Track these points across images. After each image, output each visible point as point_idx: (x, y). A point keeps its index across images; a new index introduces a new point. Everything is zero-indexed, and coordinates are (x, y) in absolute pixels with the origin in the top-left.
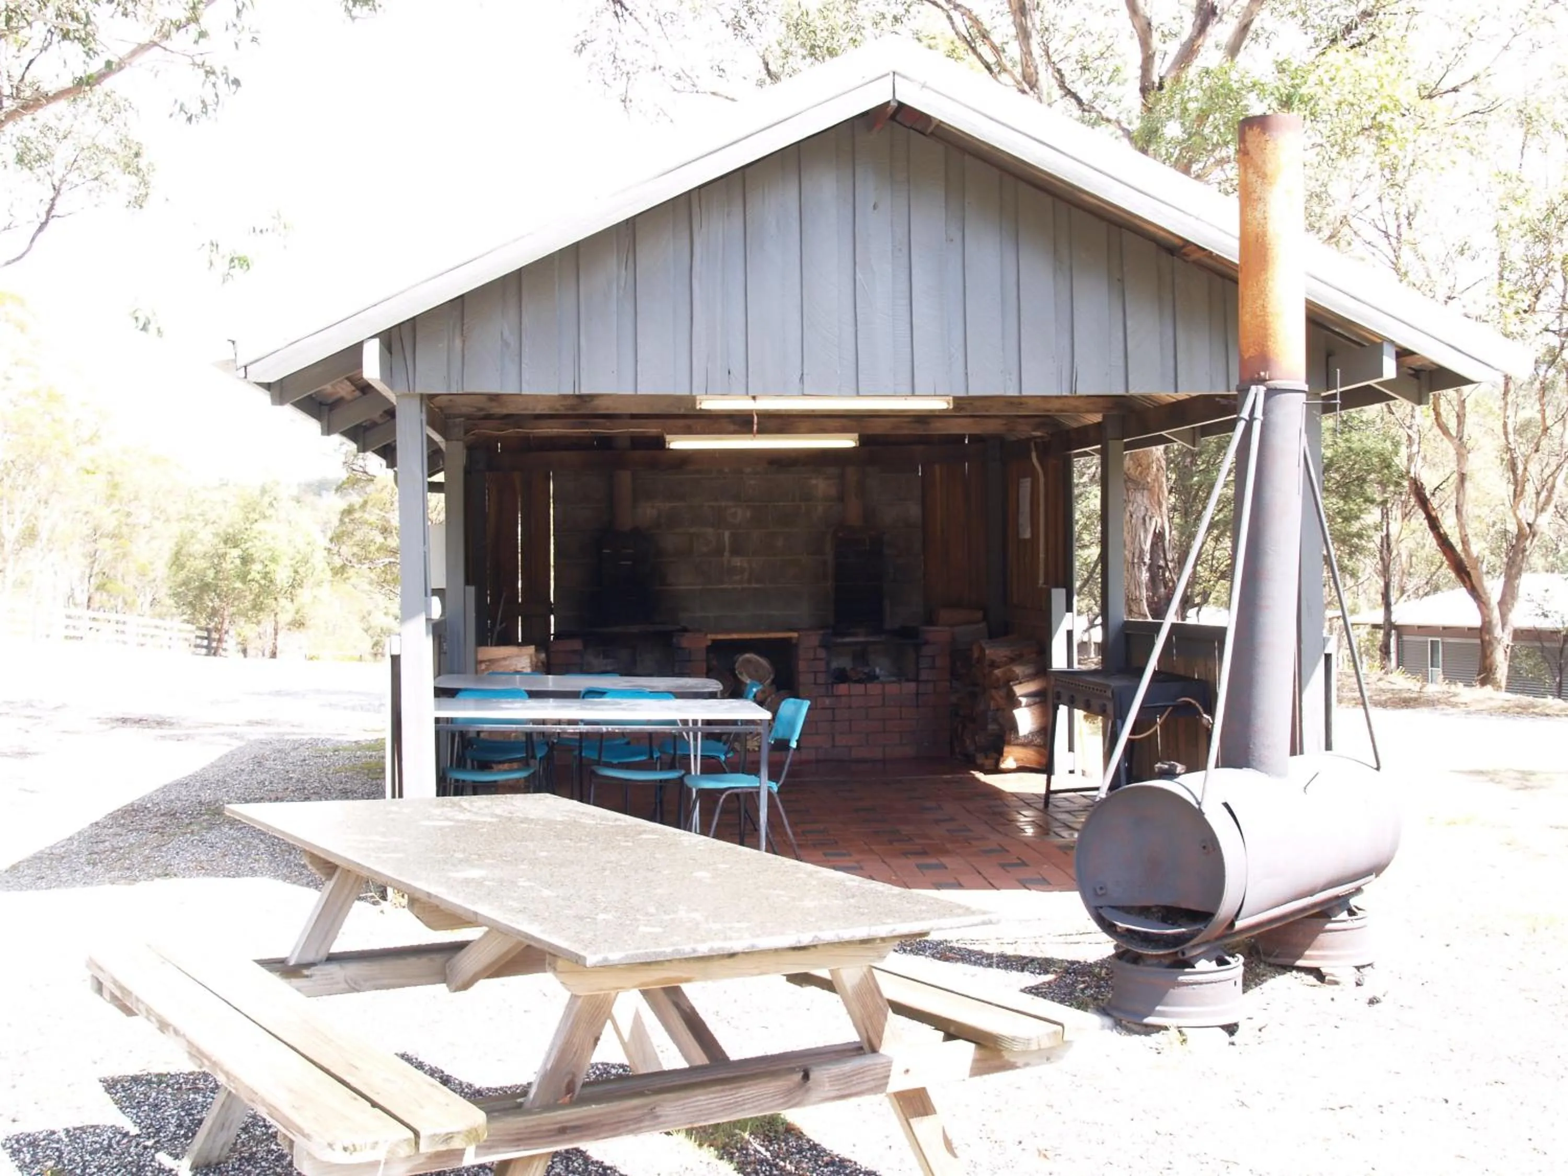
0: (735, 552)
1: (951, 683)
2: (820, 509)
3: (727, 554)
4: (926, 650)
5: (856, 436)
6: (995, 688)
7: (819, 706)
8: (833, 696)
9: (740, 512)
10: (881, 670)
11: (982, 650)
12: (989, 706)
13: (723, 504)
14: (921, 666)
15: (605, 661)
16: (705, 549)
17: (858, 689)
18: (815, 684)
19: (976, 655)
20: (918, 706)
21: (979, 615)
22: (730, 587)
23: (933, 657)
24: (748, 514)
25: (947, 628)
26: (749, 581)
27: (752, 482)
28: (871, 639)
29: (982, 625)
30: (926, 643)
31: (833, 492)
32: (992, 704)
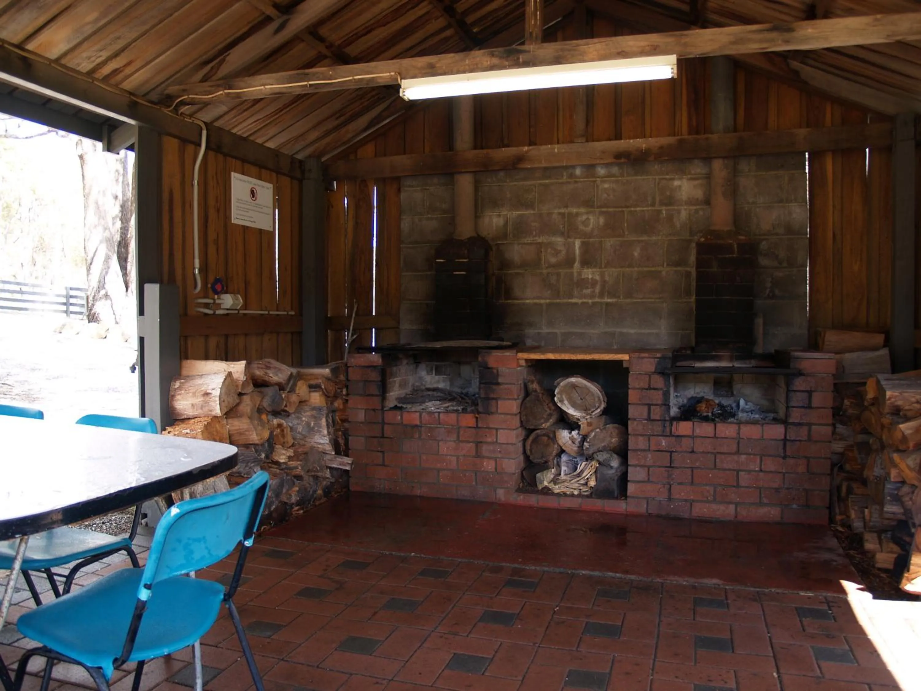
0: (585, 263)
1: (834, 425)
2: (684, 214)
3: (577, 265)
4: (799, 384)
5: (673, 58)
6: (898, 451)
7: (653, 448)
8: (671, 435)
9: (592, 218)
10: (746, 402)
11: (881, 391)
12: (888, 474)
13: (575, 210)
14: (792, 404)
15: (437, 377)
16: (553, 260)
17: (706, 429)
18: (649, 419)
19: (870, 395)
20: (784, 458)
21: (879, 339)
22: (580, 301)
23: (810, 393)
24: (602, 220)
25: (832, 355)
26: (601, 295)
27: (606, 186)
28: (737, 364)
29: (884, 352)
30: (800, 374)
31: (699, 194)
32: (894, 473)
